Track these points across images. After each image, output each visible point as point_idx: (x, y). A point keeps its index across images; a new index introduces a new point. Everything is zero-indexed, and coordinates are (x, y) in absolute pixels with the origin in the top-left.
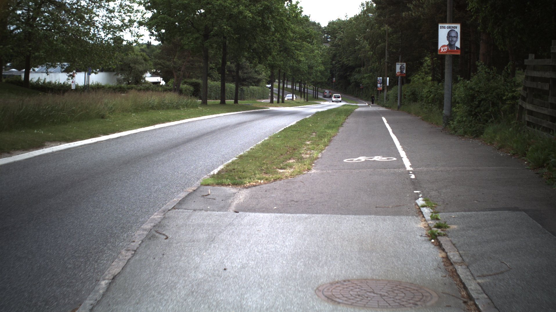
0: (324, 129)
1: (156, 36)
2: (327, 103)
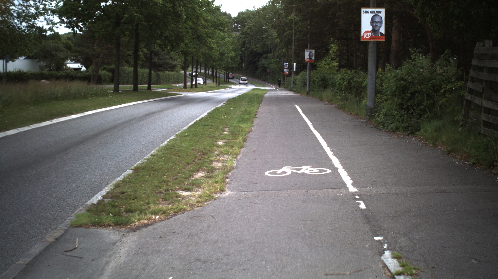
0: (237, 123)
1: (67, 23)
2: (237, 87)
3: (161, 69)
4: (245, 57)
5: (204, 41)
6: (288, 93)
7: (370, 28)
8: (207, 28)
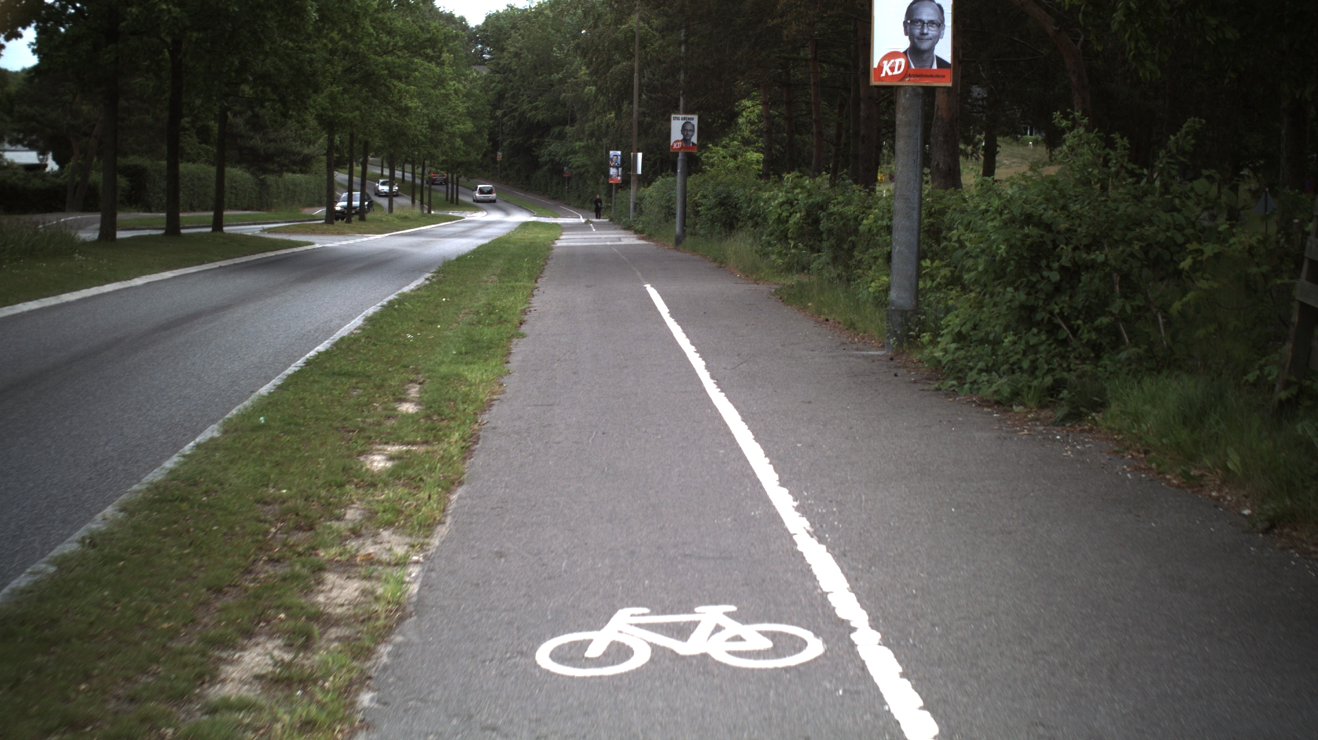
0: (453, 361)
2: (480, 216)
3: (271, 167)
4: (503, 133)
5: (383, 89)
6: (619, 239)
7: (904, 44)
8: (391, 52)
